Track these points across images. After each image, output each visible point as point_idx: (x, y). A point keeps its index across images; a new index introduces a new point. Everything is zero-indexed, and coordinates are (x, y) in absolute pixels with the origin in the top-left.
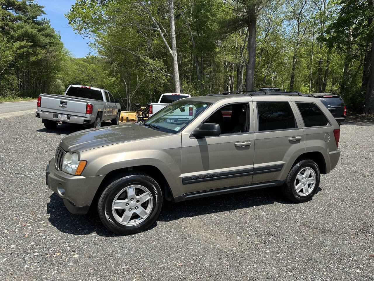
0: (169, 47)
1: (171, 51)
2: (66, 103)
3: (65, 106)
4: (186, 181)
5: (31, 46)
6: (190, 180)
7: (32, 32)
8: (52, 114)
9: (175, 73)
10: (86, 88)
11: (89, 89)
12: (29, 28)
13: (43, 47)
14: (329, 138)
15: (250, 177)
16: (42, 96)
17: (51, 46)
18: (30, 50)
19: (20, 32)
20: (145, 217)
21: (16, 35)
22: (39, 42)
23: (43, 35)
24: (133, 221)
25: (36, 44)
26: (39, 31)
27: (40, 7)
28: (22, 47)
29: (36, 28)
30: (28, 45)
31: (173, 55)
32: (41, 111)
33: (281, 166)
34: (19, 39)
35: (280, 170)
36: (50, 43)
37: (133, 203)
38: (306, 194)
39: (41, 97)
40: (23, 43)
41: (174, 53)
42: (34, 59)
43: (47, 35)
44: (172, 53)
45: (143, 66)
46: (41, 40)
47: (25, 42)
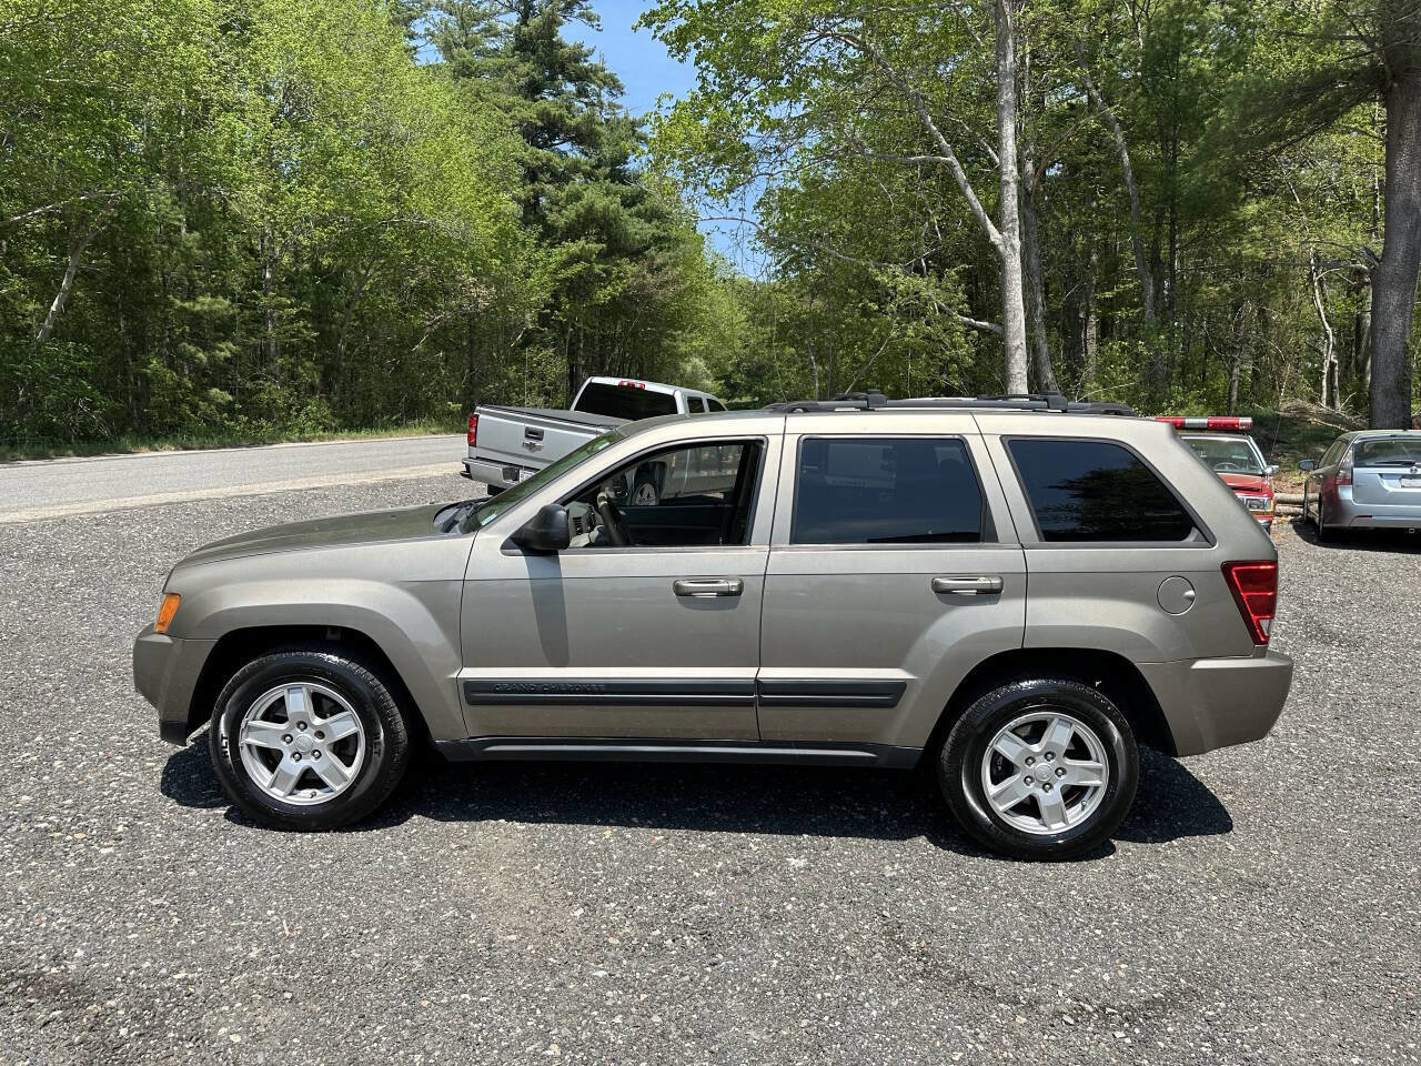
0: (989, 222)
1: (995, 236)
2: (538, 435)
3: (538, 444)
4: (477, 693)
5: (603, 256)
6: (491, 692)
7: (606, 209)
8: (500, 468)
9: (1010, 316)
10: (631, 386)
11: (641, 390)
12: (597, 197)
13: (636, 254)
14: (1191, 599)
15: (748, 713)
16: (480, 412)
17: (661, 249)
18: (598, 268)
19: (571, 212)
20: (339, 788)
21: (562, 222)
22: (627, 240)
23: (639, 215)
24: (306, 793)
25: (617, 246)
26: (628, 202)
27: (633, 124)
28: (574, 259)
29: (616, 193)
30: (591, 252)
31: (1001, 248)
32: (477, 458)
33: (896, 690)
34: (572, 233)
35: (891, 705)
36: (658, 240)
37: (305, 737)
38: (1054, 826)
39: (477, 416)
40: (574, 248)
41: (1008, 242)
42: (603, 295)
43: (653, 215)
44: (997, 242)
45: (878, 301)
46: (631, 230)
47: (582, 242)
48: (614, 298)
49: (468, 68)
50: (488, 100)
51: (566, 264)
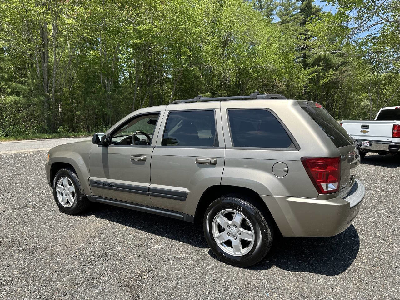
4: (92, 183)
5: (323, 70)
7: (325, 55)
14: (287, 171)
18: (321, 74)
19: (313, 58)
20: (72, 204)
21: (311, 61)
23: (337, 56)
24: (68, 204)
28: (313, 72)
30: (319, 70)
34: (315, 64)
36: (343, 63)
38: (237, 253)
40: (313, 69)
42: (322, 82)
46: (334, 61)
47: (316, 67)
48: (326, 82)
49: (285, 21)
50: (290, 29)
51: (311, 74)
